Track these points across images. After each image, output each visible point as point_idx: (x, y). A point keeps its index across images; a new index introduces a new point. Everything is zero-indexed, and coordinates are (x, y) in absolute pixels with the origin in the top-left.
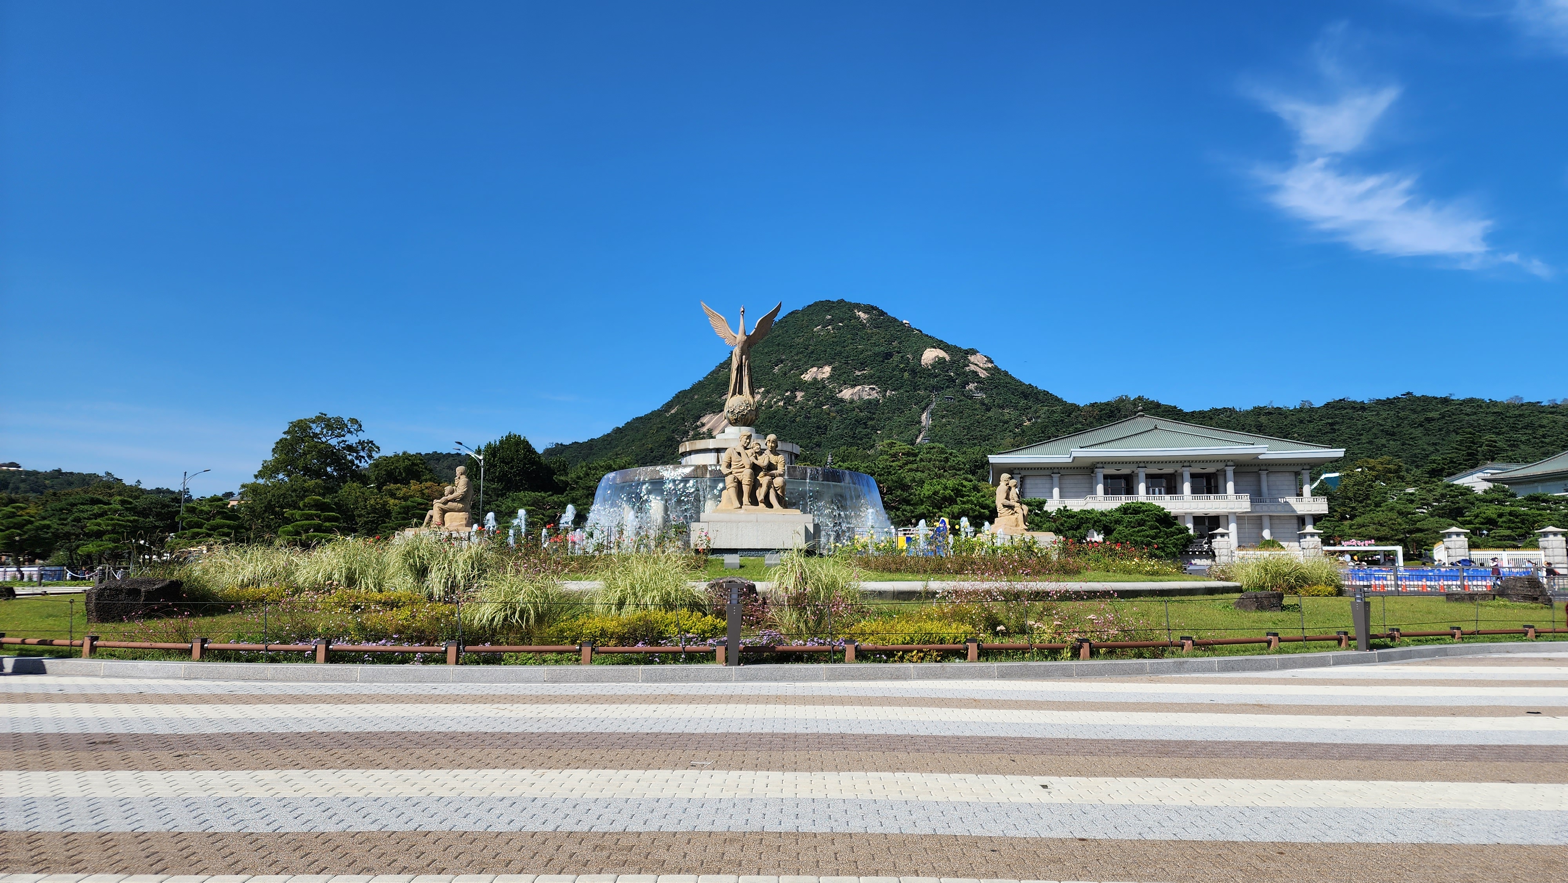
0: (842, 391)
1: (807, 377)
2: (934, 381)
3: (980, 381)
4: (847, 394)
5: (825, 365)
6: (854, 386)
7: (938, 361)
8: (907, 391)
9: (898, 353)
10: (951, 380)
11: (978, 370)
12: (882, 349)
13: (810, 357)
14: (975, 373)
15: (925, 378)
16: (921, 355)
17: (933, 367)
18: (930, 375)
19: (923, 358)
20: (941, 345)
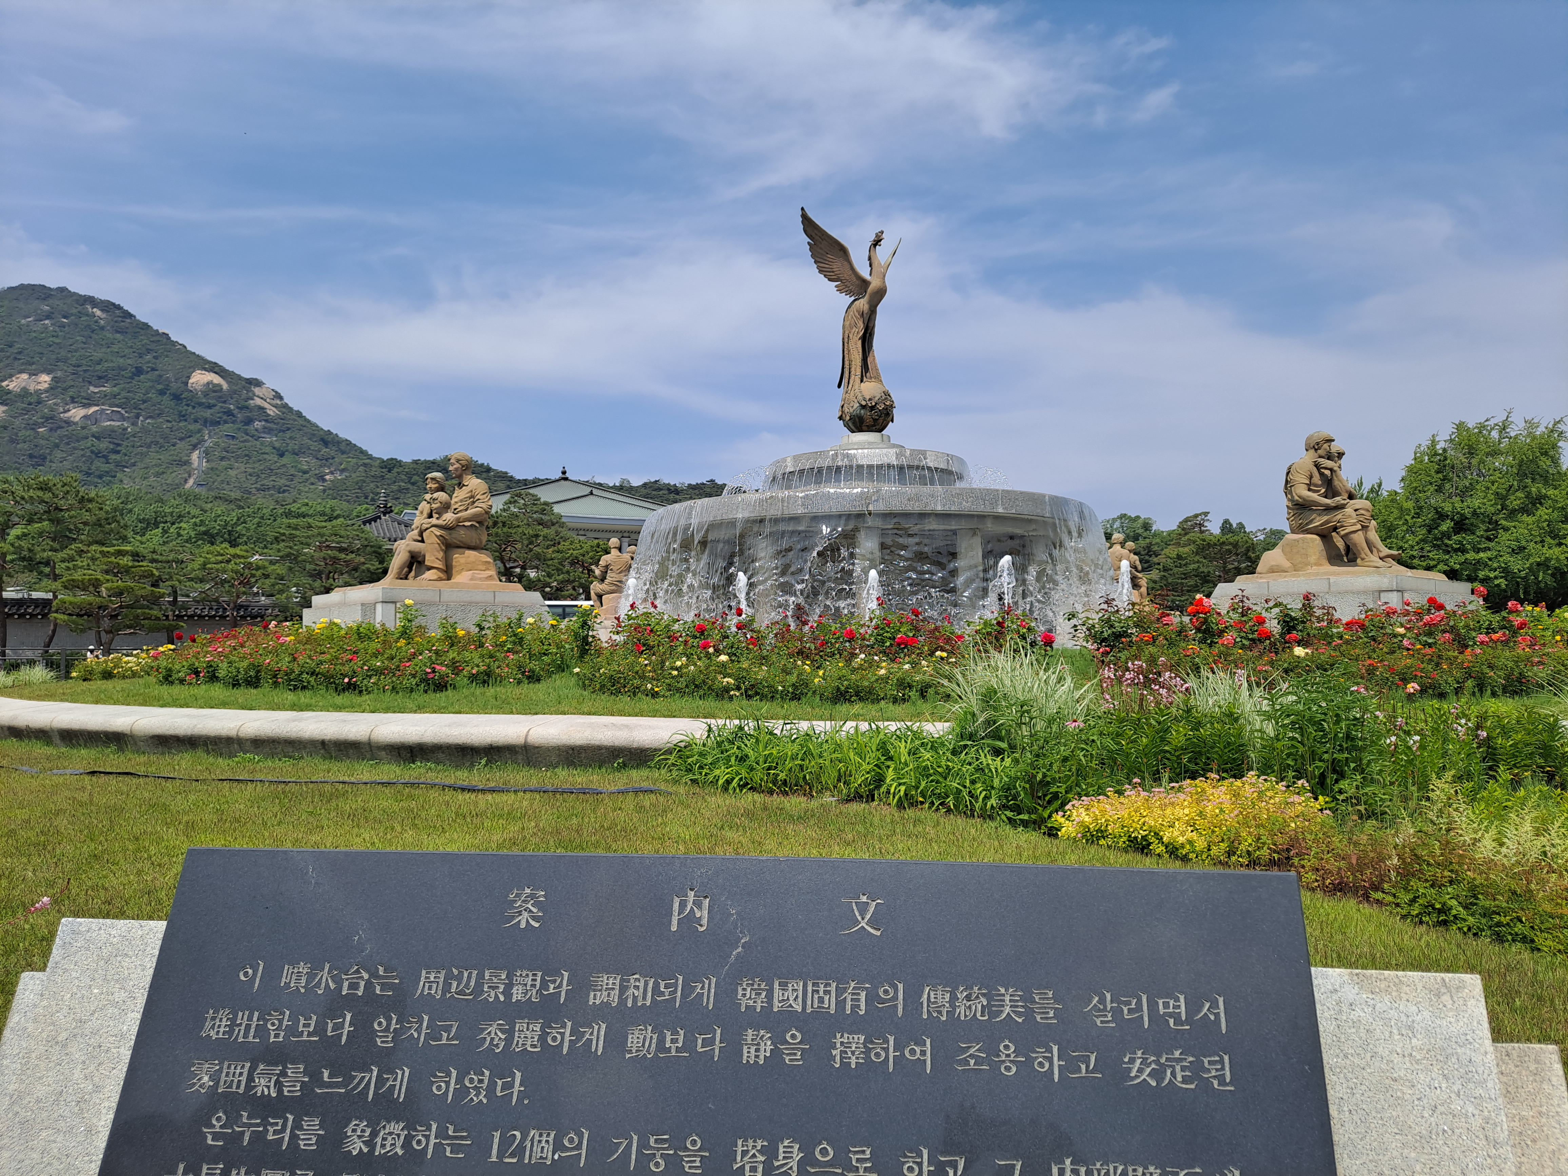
0: (69, 411)
1: (12, 385)
2: (208, 413)
3: (267, 419)
4: (77, 414)
5: (42, 372)
6: (87, 406)
7: (211, 389)
8: (168, 421)
9: (153, 369)
10: (229, 413)
11: (266, 405)
12: (129, 361)
13: (15, 359)
14: (261, 408)
15: (194, 407)
16: (189, 377)
17: (206, 395)
18: (200, 404)
19: (191, 381)
20: (215, 368)
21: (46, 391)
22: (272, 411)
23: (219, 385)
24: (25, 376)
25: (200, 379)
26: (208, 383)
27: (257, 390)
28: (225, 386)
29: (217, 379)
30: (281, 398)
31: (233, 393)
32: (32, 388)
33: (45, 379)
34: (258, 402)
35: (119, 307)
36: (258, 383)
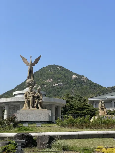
1: (47, 81)
4: (56, 85)
6: (57, 84)
7: (76, 78)
10: (78, 82)
11: (84, 80)
14: (83, 81)
16: (72, 77)
20: (76, 75)
21: (51, 82)
22: (85, 81)
23: (77, 77)
24: (48, 80)
25: (74, 77)
27: (83, 77)
28: (78, 77)
29: (76, 76)
30: (87, 78)
32: (50, 81)
33: (51, 80)
34: (83, 79)
35: (62, 67)
36: (83, 76)
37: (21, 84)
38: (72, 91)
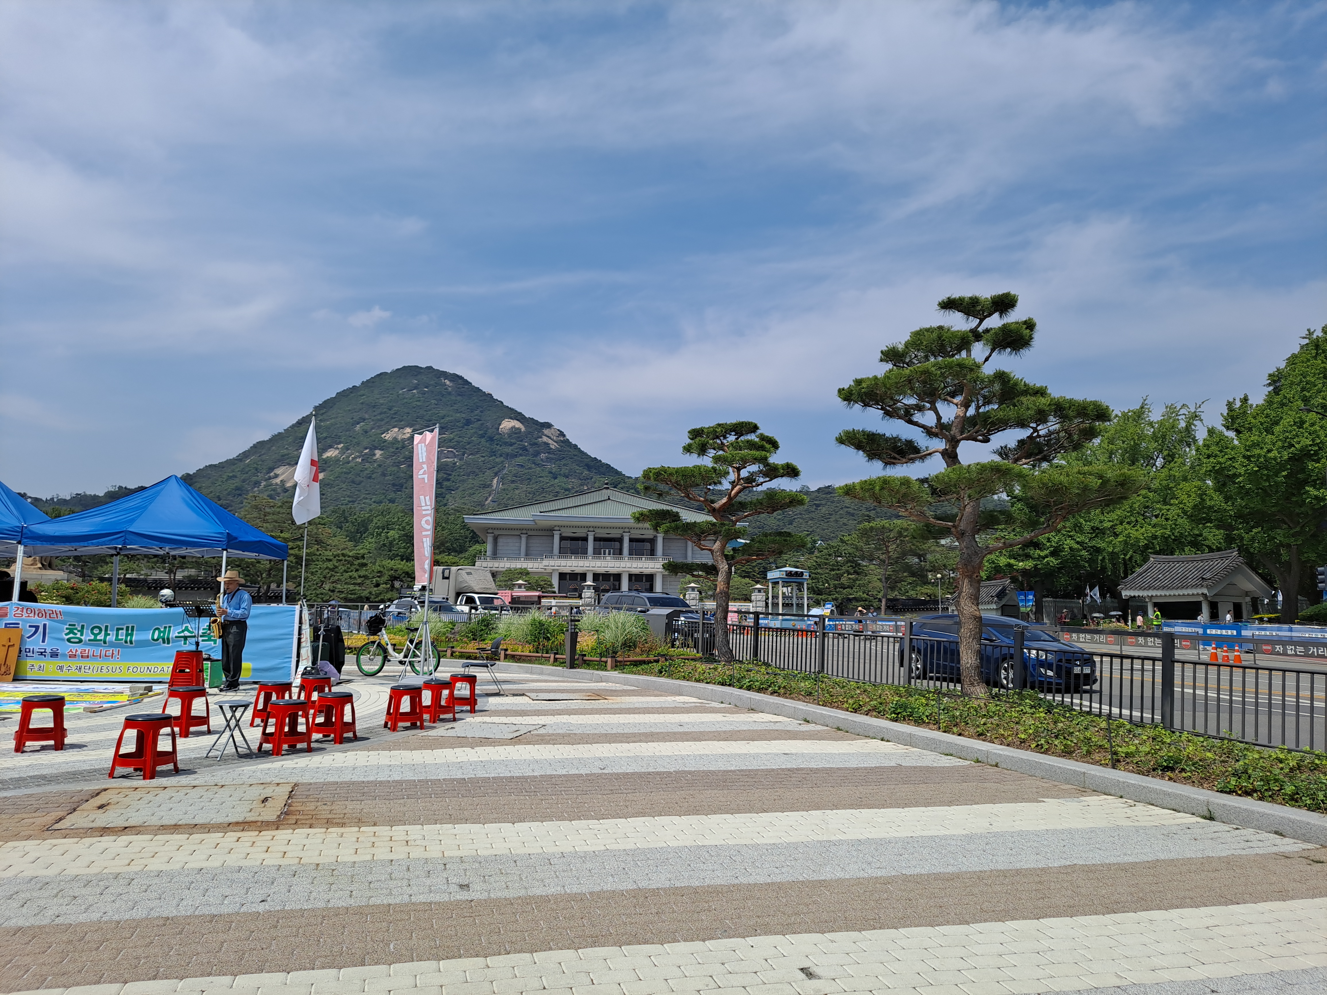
1: (388, 436)
3: (550, 452)
5: (407, 426)
7: (514, 431)
8: (483, 457)
9: (479, 420)
10: (524, 449)
11: (550, 441)
12: (464, 416)
13: (393, 418)
14: (547, 444)
15: (501, 446)
16: (500, 424)
17: (510, 436)
18: (506, 443)
19: (501, 427)
20: (519, 416)
21: (408, 439)
22: (553, 445)
23: (519, 429)
24: (396, 430)
25: (507, 424)
26: (512, 428)
27: (546, 431)
28: (523, 429)
29: (517, 424)
30: (564, 436)
31: (528, 433)
32: (400, 437)
33: (408, 430)
34: (545, 439)
35: (461, 378)
36: (548, 425)
37: (270, 440)
38: (490, 486)
